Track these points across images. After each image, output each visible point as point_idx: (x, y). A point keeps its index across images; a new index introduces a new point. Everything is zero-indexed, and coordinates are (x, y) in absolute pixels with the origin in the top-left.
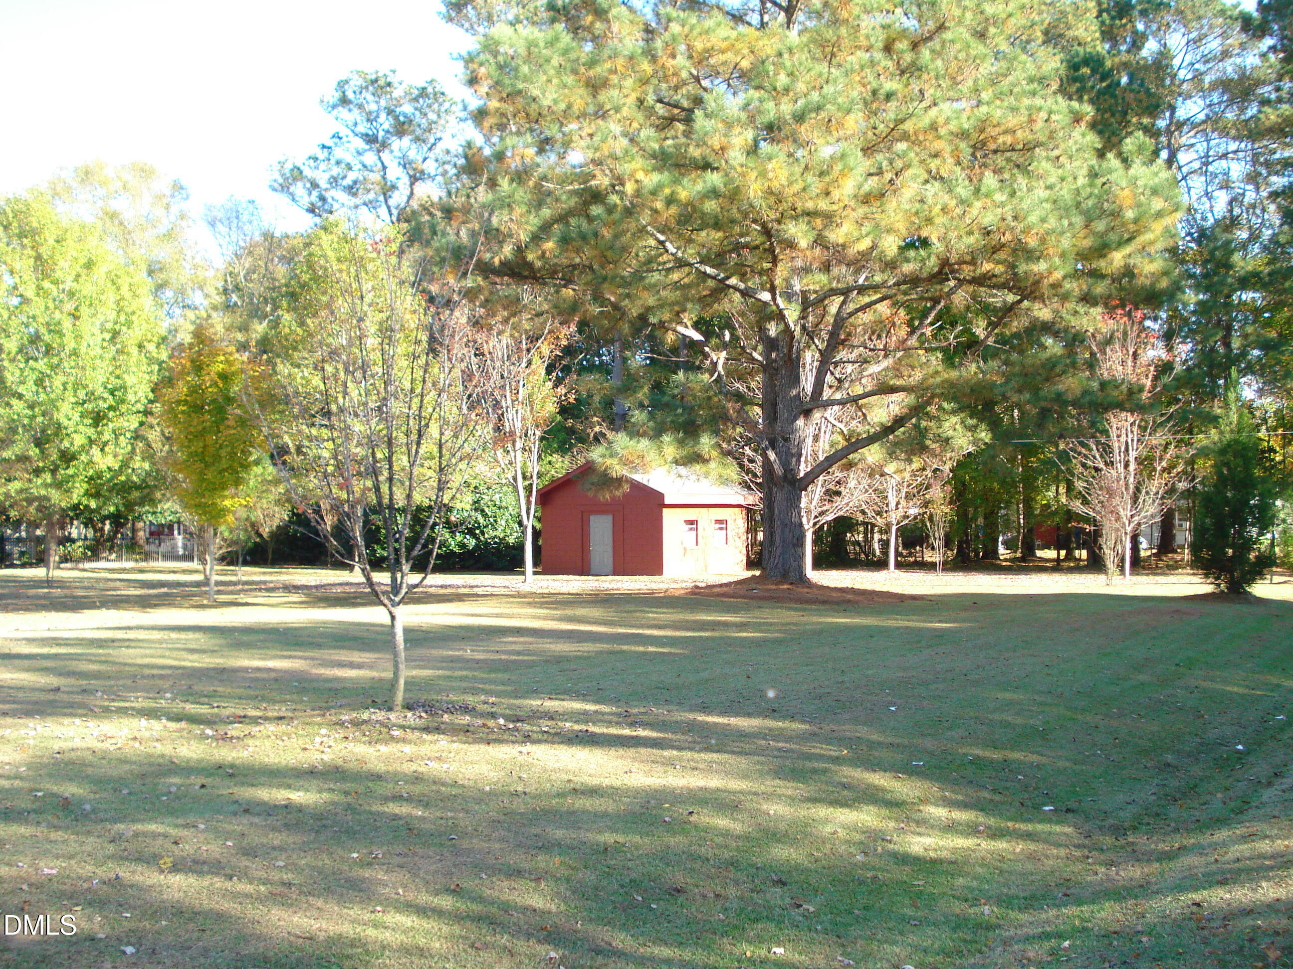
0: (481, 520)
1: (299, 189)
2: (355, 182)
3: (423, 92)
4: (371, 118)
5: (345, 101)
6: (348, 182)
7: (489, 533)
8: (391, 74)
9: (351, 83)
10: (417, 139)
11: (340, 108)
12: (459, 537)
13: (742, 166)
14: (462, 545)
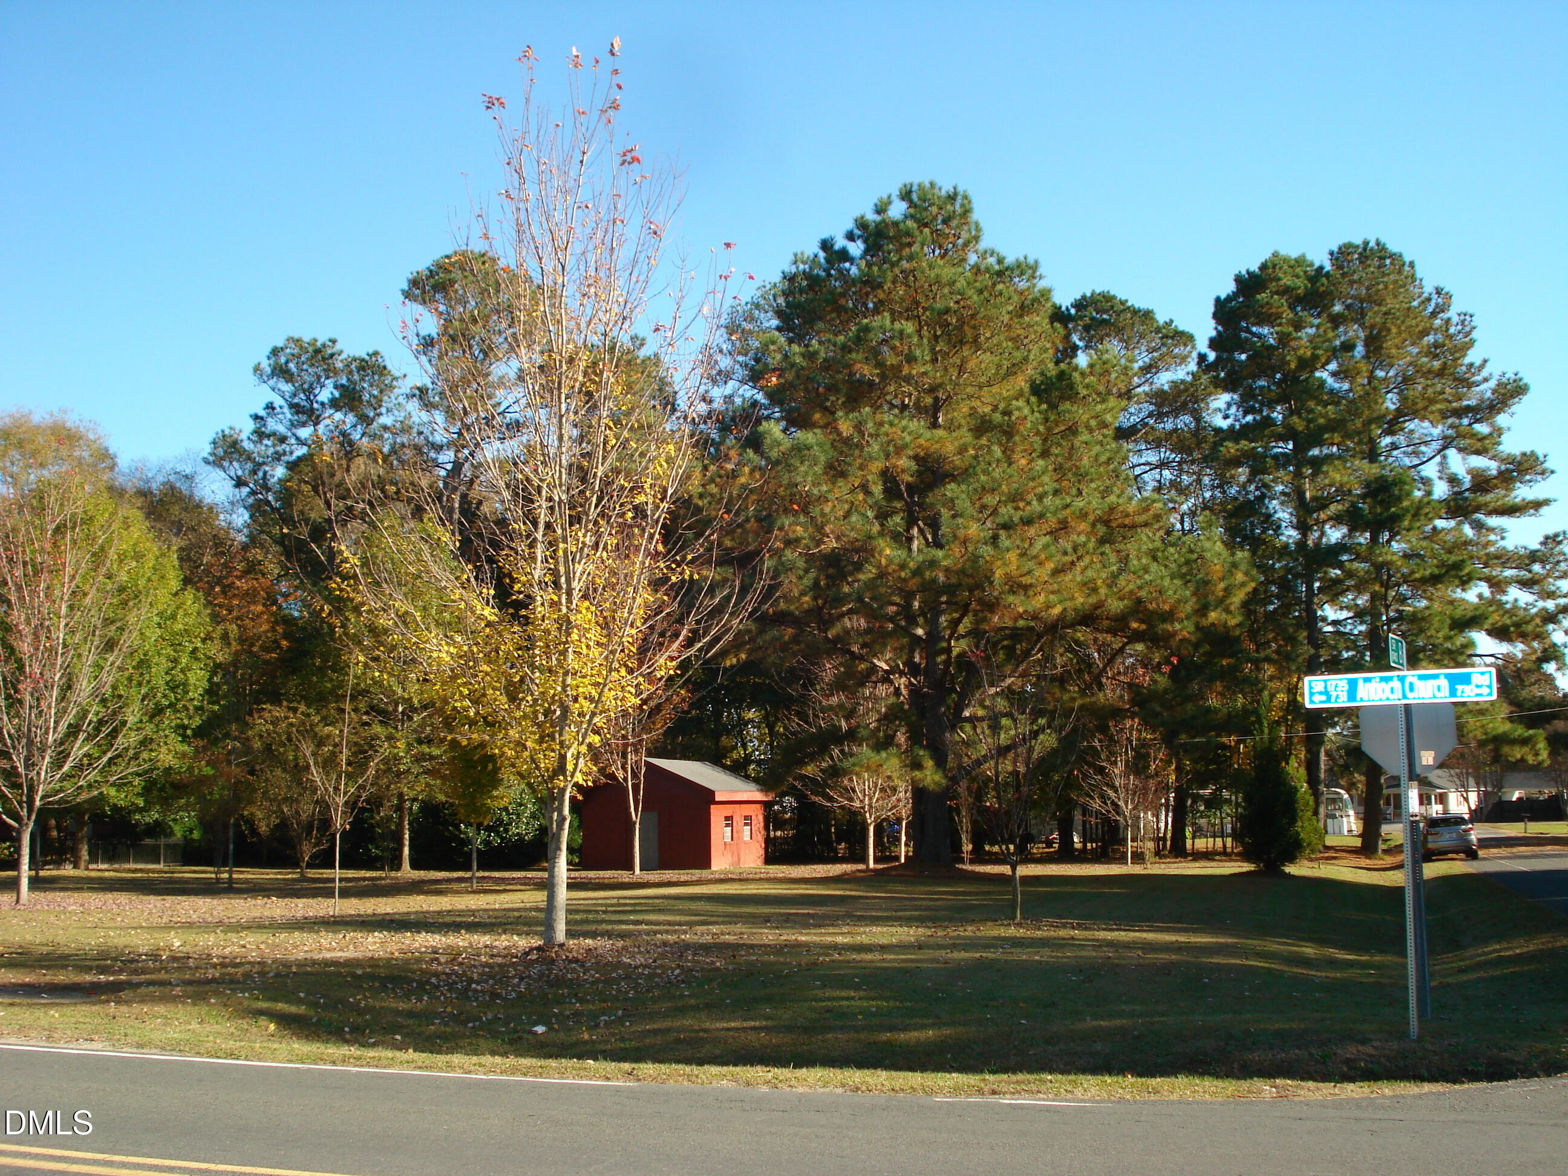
1: (234, 462)
3: (363, 365)
4: (304, 389)
5: (282, 370)
8: (332, 344)
9: (286, 350)
11: (279, 379)
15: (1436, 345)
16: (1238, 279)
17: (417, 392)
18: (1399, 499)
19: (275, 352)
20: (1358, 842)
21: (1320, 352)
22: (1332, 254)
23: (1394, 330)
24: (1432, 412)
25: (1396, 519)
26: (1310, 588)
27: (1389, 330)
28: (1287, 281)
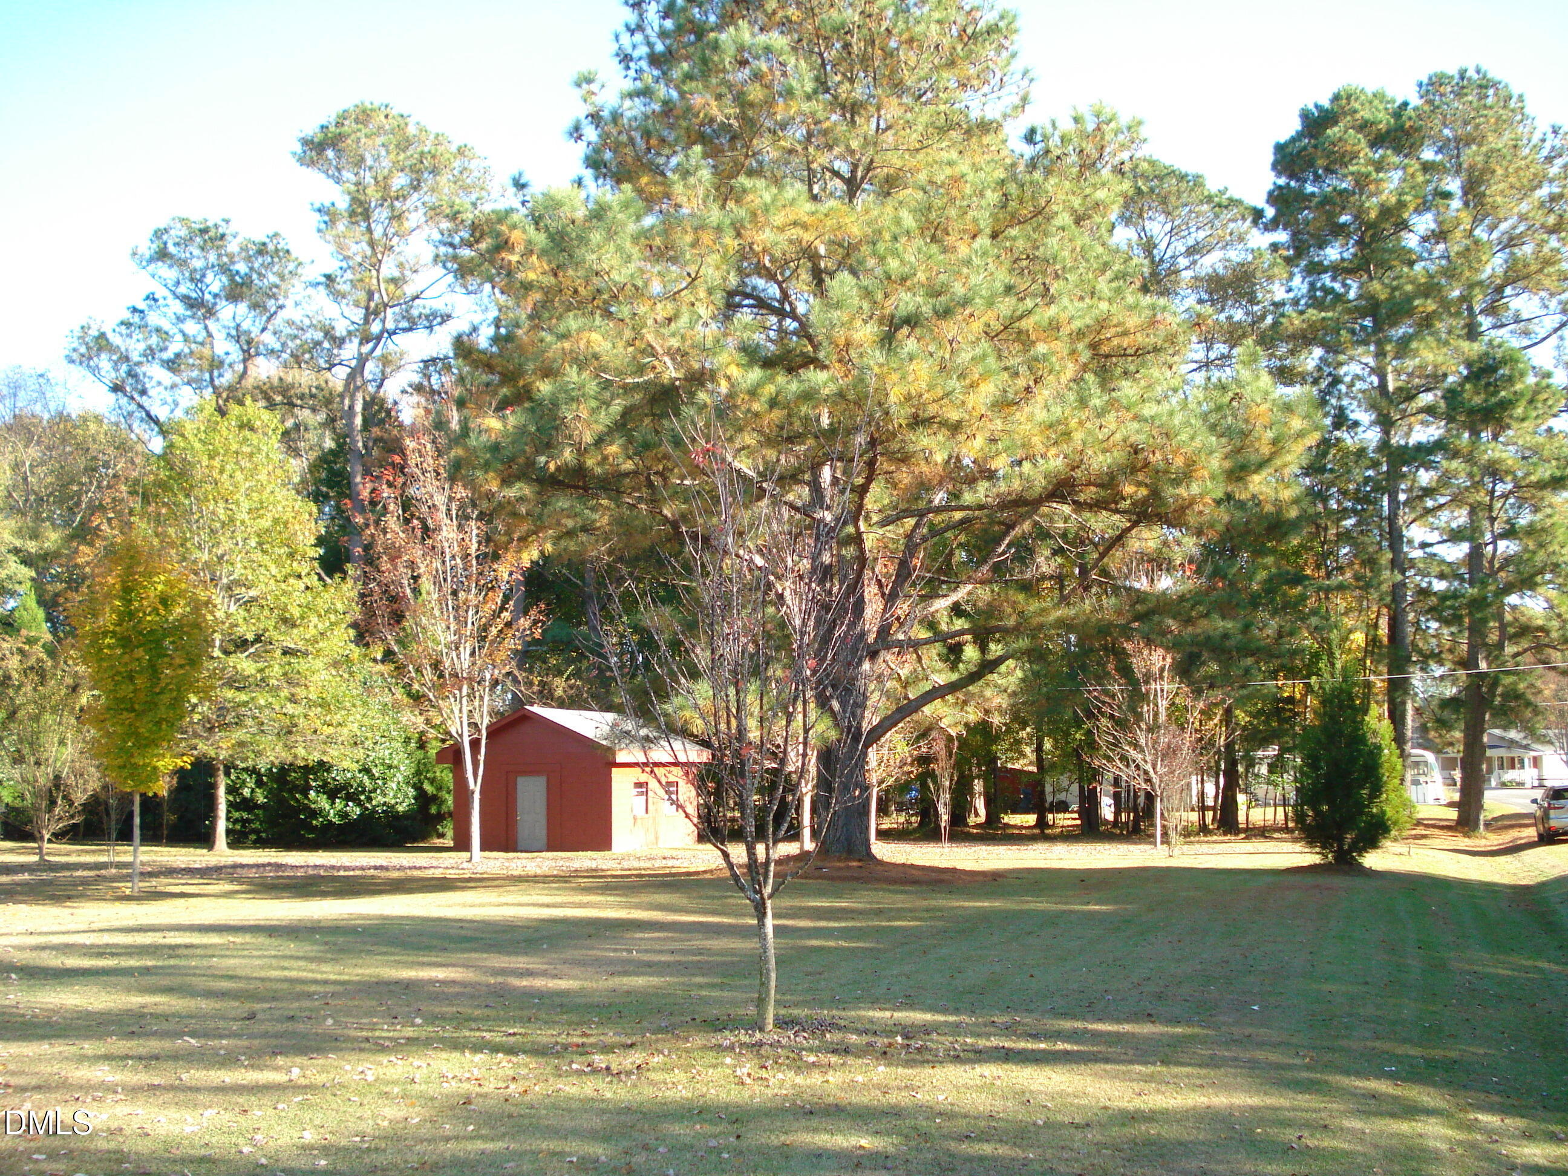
0: (367, 781)
1: (104, 362)
2: (178, 355)
3: (262, 249)
4: (197, 278)
5: (162, 255)
6: (169, 355)
7: (378, 799)
8: (223, 224)
9: (172, 232)
10: (254, 306)
11: (160, 264)
12: (339, 804)
13: (881, 366)
14: (343, 815)
15: (1553, 198)
16: (1305, 116)
17: (323, 280)
18: (1510, 380)
19: (159, 234)
20: (1453, 814)
21: (1408, 198)
22: (1420, 85)
23: (1500, 172)
24: (1549, 275)
25: (1506, 405)
26: (1393, 500)
27: (1493, 172)
28: (1365, 114)
